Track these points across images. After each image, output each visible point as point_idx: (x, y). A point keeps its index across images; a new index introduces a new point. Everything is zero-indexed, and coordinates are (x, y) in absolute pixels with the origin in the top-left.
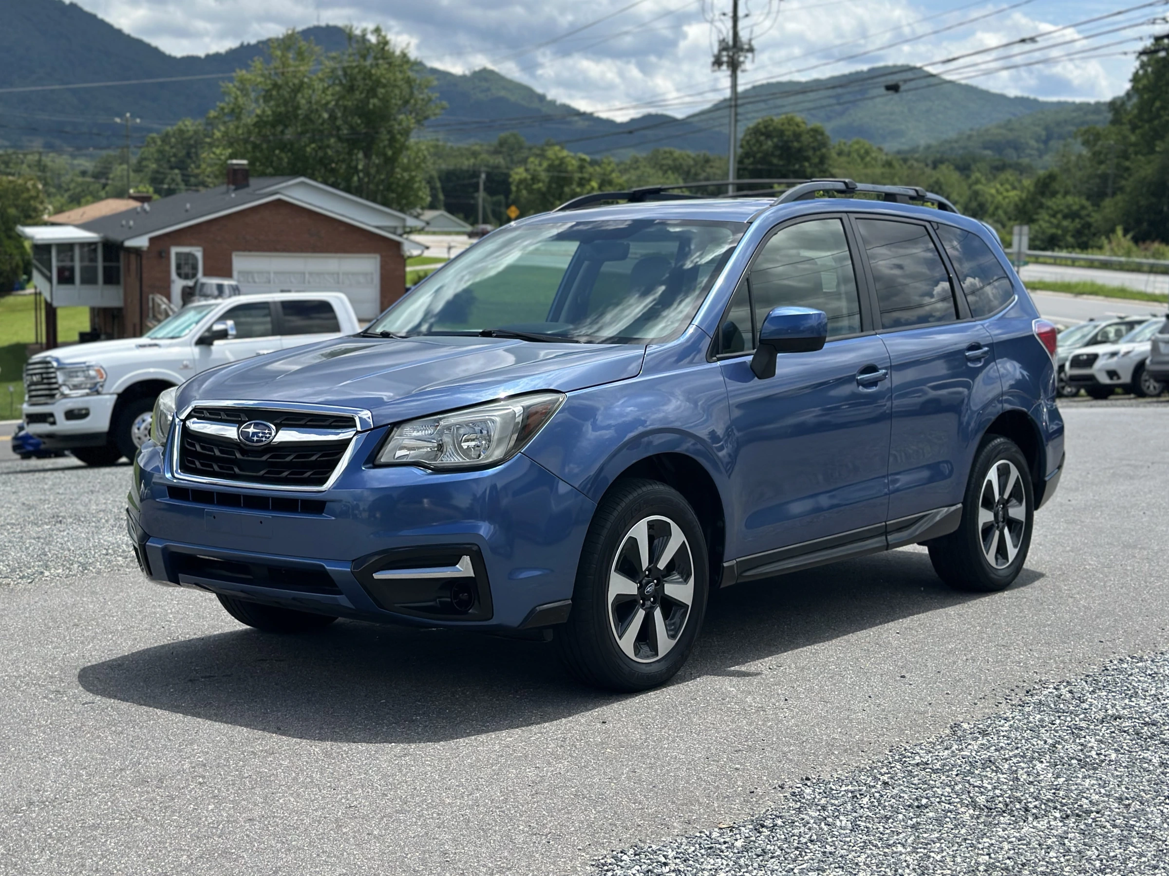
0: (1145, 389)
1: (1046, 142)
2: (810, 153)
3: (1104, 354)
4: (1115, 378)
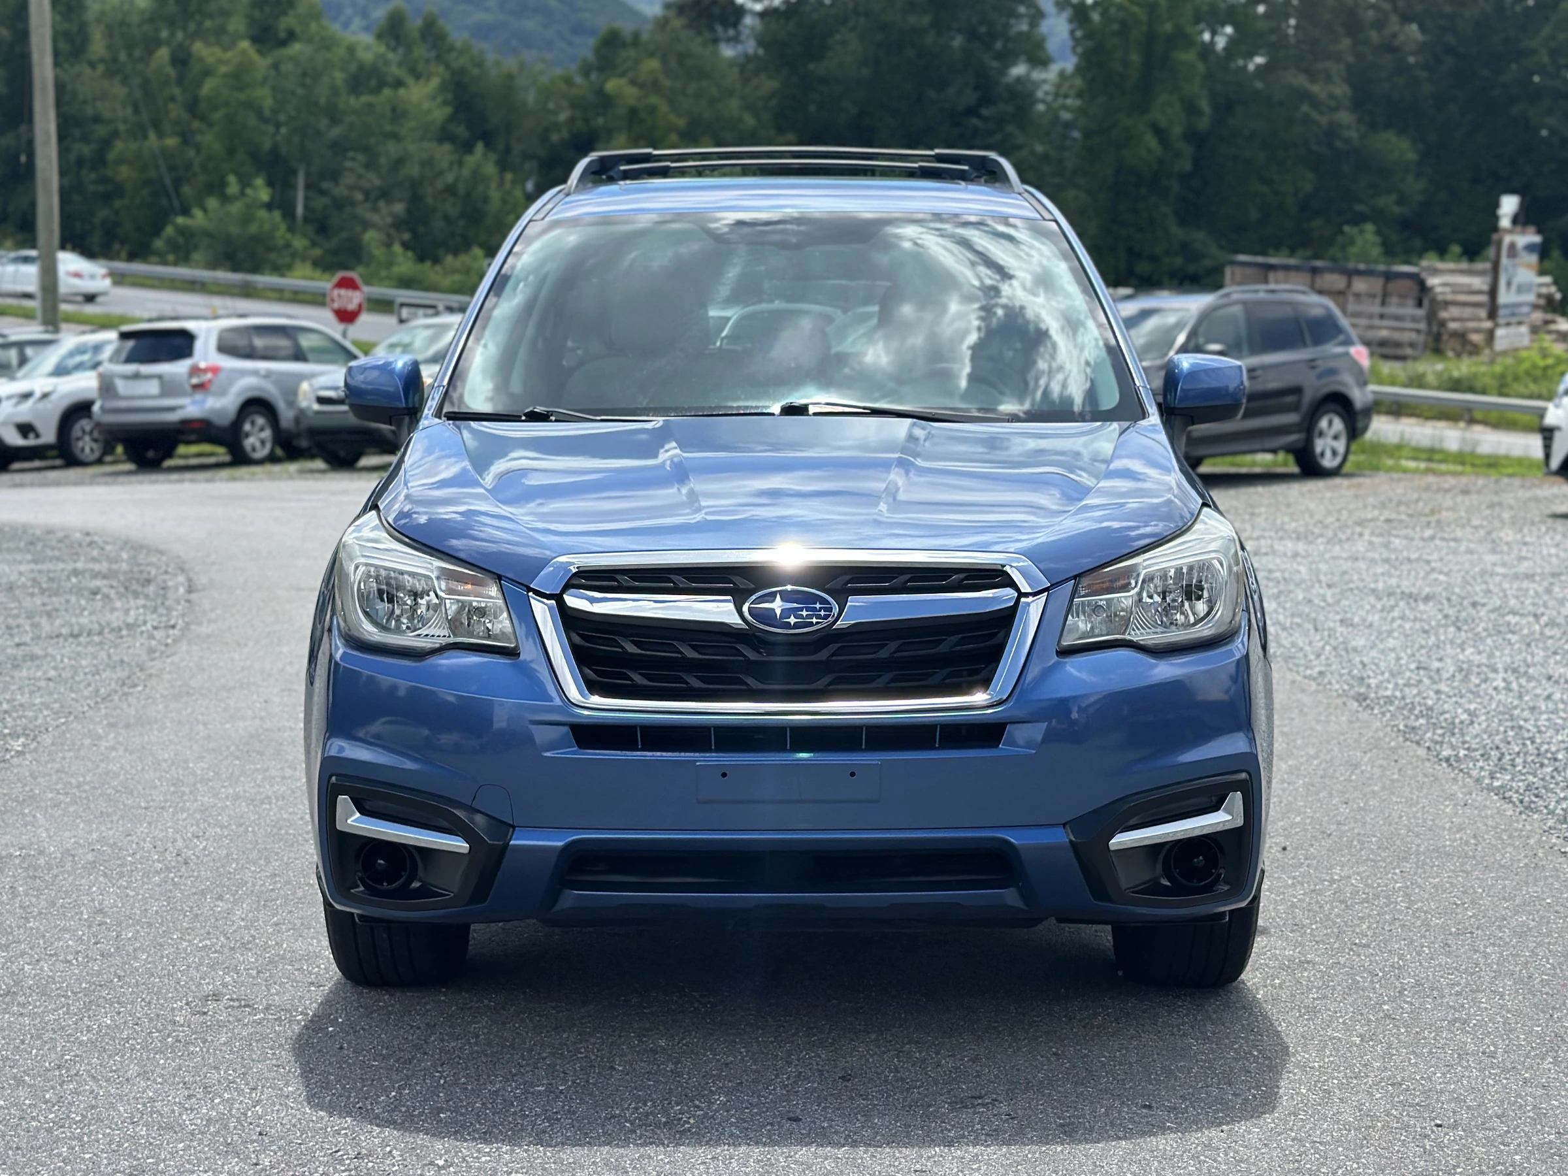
0: (77, 452)
3: (9, 397)
4: (31, 435)
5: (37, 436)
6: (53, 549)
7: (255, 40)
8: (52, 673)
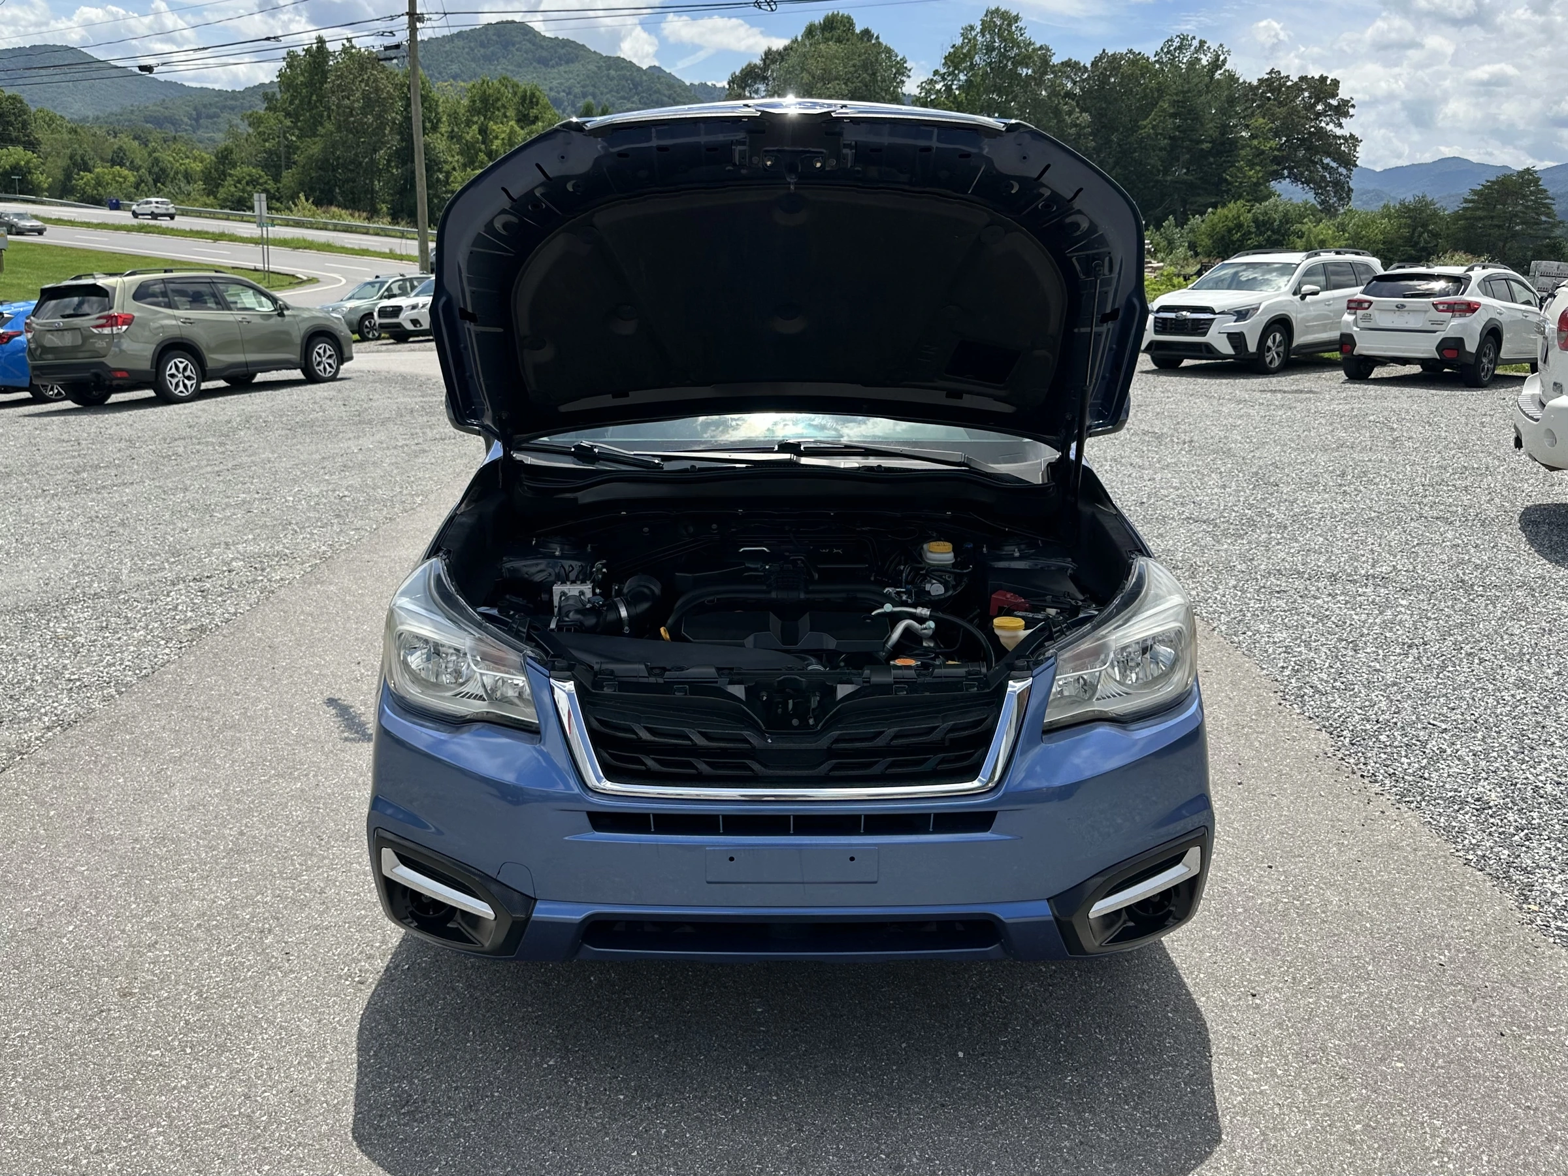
1: (197, 120)
2: (12, 118)
3: (402, 306)
5: (421, 326)
6: (431, 389)
7: (518, 121)
8: (433, 460)
